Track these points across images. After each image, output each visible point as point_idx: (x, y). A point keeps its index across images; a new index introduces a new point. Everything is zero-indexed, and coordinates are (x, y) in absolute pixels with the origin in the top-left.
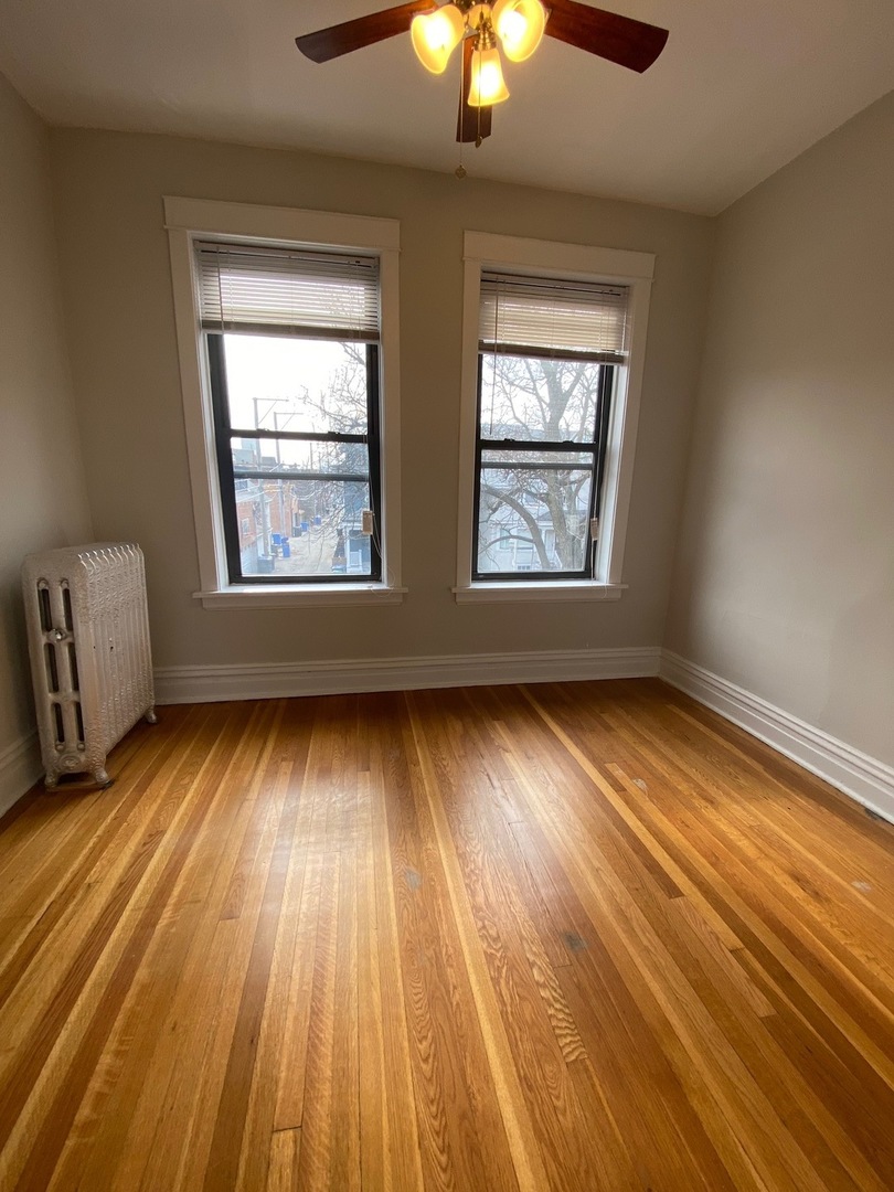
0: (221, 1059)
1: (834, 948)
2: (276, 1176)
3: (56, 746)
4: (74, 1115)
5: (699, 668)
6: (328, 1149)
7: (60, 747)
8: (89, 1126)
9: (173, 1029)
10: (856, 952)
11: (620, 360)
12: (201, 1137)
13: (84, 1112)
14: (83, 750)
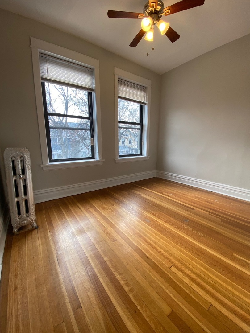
0: (145, 264)
1: (221, 210)
2: (178, 274)
3: (18, 217)
4: (125, 291)
5: (165, 172)
6: (182, 265)
7: (20, 217)
8: (131, 290)
9: (127, 264)
10: (224, 209)
11: (145, 104)
12: (157, 277)
13: (127, 289)
14: (28, 216)
